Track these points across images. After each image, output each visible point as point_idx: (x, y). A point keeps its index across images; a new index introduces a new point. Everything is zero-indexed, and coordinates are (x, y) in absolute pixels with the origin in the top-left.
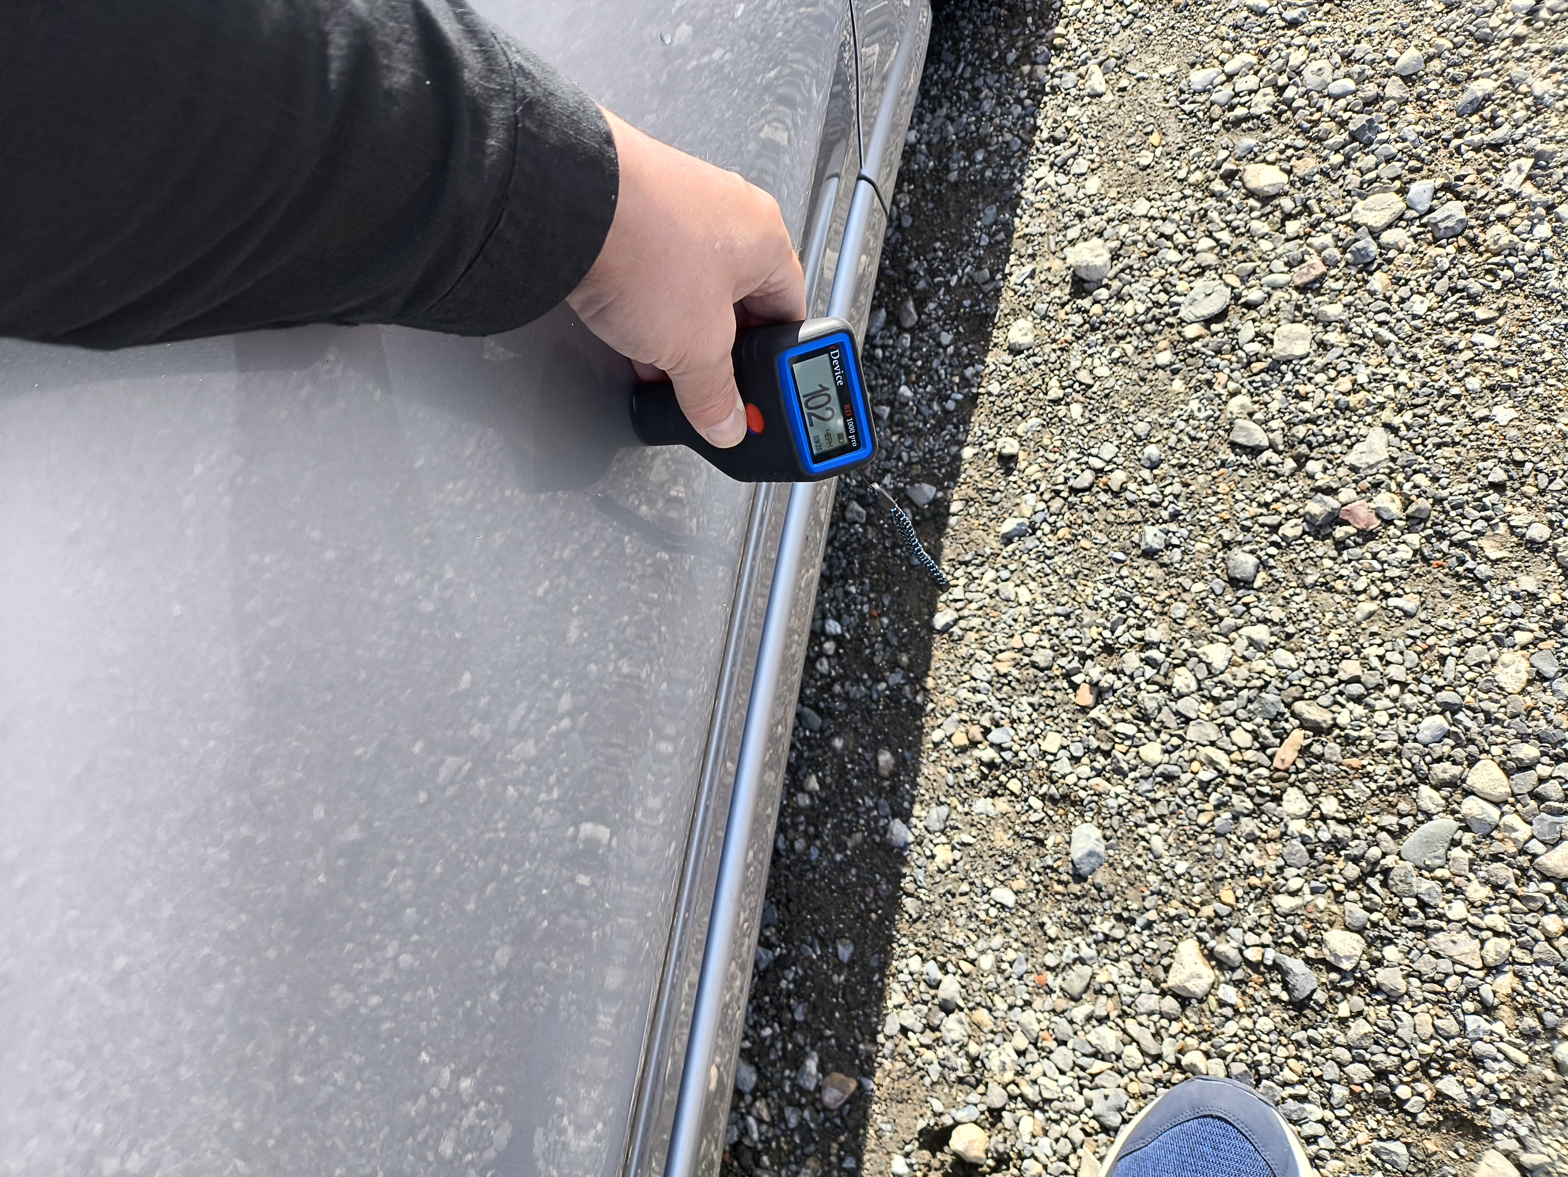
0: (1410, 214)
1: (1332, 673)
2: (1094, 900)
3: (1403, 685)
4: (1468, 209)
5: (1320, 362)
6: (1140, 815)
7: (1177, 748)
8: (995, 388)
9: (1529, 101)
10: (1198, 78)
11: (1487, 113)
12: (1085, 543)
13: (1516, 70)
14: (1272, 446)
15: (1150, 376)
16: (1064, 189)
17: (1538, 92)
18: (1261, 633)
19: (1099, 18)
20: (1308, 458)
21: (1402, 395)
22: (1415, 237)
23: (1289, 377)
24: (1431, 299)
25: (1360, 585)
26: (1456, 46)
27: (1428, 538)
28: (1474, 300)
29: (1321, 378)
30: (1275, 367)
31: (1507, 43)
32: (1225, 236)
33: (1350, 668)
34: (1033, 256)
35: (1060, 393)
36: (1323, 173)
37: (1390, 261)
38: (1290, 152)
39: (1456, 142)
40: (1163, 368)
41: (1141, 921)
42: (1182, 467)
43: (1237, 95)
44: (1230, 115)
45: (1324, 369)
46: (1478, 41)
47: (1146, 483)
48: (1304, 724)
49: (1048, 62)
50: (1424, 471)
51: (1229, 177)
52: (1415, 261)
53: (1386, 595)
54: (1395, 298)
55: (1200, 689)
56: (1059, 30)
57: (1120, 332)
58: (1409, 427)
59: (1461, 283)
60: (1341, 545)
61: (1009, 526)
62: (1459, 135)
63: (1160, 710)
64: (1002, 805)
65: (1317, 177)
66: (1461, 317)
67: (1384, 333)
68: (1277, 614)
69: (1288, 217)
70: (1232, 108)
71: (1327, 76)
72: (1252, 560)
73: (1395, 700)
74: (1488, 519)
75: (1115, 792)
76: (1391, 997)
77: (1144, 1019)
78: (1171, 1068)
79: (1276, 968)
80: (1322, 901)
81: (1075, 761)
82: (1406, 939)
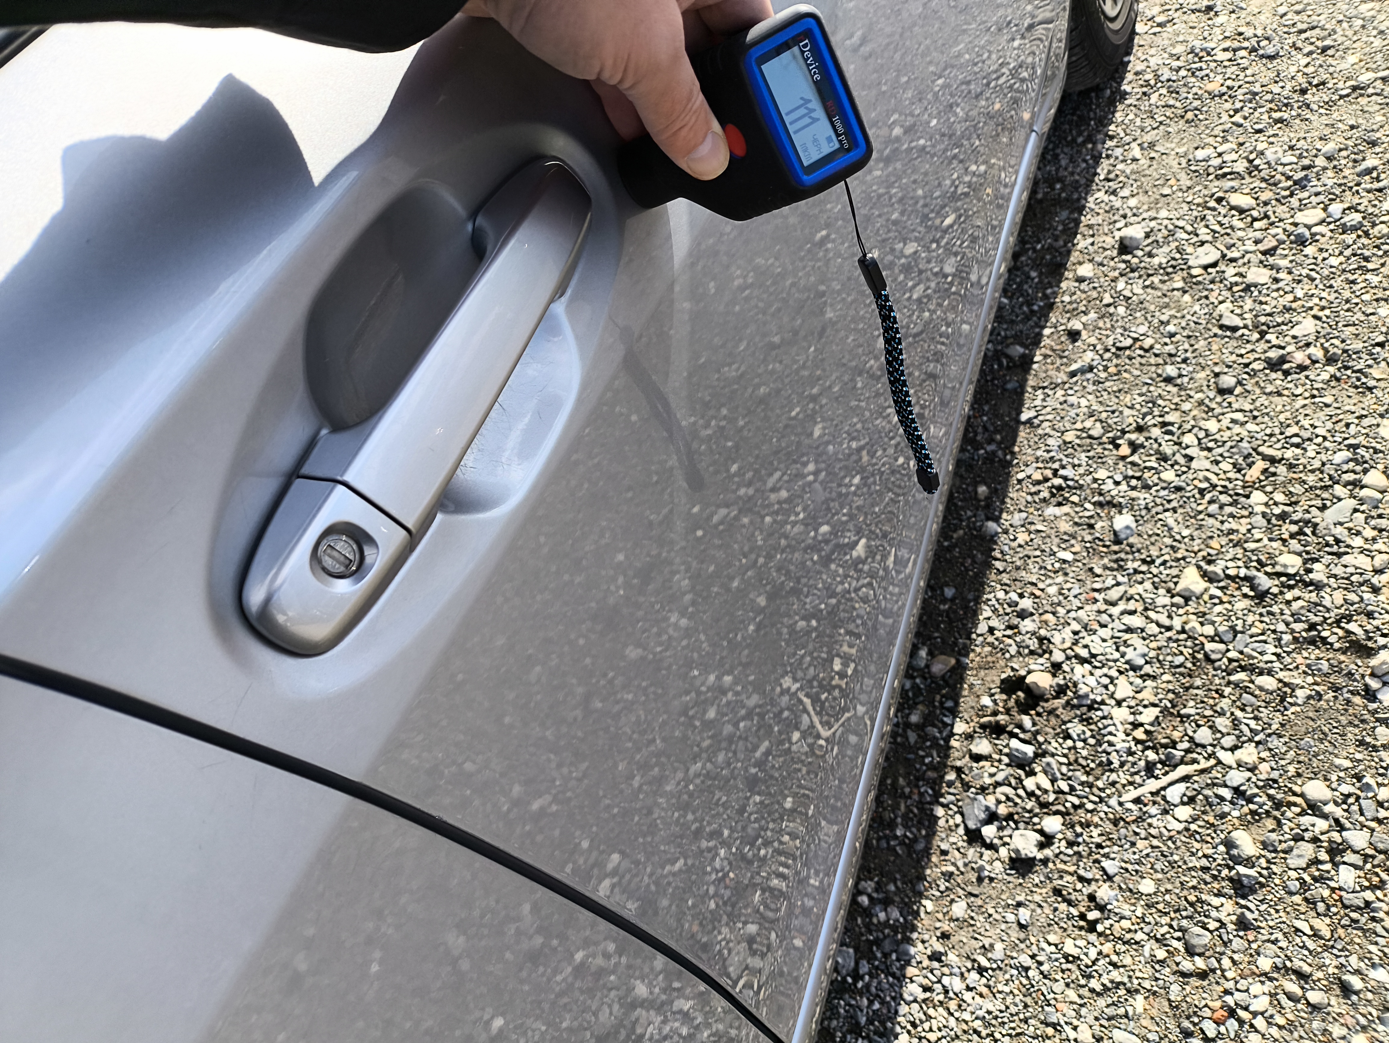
0: (1329, 220)
1: (1282, 433)
2: (1127, 553)
3: (1325, 438)
4: (1364, 218)
5: (1275, 287)
6: (1160, 509)
7: (1184, 473)
8: (1066, 299)
10: (1200, 154)
11: (1374, 174)
12: (1125, 375)
14: (1245, 327)
15: (1169, 294)
16: (1114, 204)
18: (1239, 416)
19: (1138, 124)
20: (1267, 333)
21: (1324, 303)
22: (1332, 231)
23: (1256, 293)
24: (1342, 259)
25: (1298, 392)
27: (1339, 369)
28: (1366, 259)
29: (1275, 294)
30: (1247, 288)
32: (1217, 228)
33: (1294, 430)
34: (1093, 236)
35: (1111, 301)
36: (1277, 200)
37: (1317, 241)
38: (1257, 189)
39: (1355, 188)
40: (1178, 290)
41: (1158, 562)
42: (1189, 337)
43: (1224, 162)
44: (1220, 172)
45: (1278, 290)
47: (1166, 344)
48: (1265, 457)
49: (1104, 143)
50: (1337, 337)
52: (1332, 242)
53: (1314, 396)
54: (1320, 258)
55: (1200, 443)
56: (1111, 128)
57: (1150, 272)
58: (1328, 317)
59: (1359, 252)
60: (1286, 373)
61: (1074, 367)
62: (1358, 184)
63: (1174, 455)
64: (1066, 509)
65: (1273, 202)
66: (1360, 268)
67: (1313, 274)
68: (1247, 407)
69: (1255, 220)
70: (1221, 168)
71: (1280, 154)
72: (1234, 380)
73: (1319, 445)
74: (1375, 359)
75: (1143, 497)
76: (1318, 586)
77: (1160, 609)
78: (1178, 632)
79: (1246, 578)
80: (1275, 544)
81: (1117, 483)
82: (1327, 559)
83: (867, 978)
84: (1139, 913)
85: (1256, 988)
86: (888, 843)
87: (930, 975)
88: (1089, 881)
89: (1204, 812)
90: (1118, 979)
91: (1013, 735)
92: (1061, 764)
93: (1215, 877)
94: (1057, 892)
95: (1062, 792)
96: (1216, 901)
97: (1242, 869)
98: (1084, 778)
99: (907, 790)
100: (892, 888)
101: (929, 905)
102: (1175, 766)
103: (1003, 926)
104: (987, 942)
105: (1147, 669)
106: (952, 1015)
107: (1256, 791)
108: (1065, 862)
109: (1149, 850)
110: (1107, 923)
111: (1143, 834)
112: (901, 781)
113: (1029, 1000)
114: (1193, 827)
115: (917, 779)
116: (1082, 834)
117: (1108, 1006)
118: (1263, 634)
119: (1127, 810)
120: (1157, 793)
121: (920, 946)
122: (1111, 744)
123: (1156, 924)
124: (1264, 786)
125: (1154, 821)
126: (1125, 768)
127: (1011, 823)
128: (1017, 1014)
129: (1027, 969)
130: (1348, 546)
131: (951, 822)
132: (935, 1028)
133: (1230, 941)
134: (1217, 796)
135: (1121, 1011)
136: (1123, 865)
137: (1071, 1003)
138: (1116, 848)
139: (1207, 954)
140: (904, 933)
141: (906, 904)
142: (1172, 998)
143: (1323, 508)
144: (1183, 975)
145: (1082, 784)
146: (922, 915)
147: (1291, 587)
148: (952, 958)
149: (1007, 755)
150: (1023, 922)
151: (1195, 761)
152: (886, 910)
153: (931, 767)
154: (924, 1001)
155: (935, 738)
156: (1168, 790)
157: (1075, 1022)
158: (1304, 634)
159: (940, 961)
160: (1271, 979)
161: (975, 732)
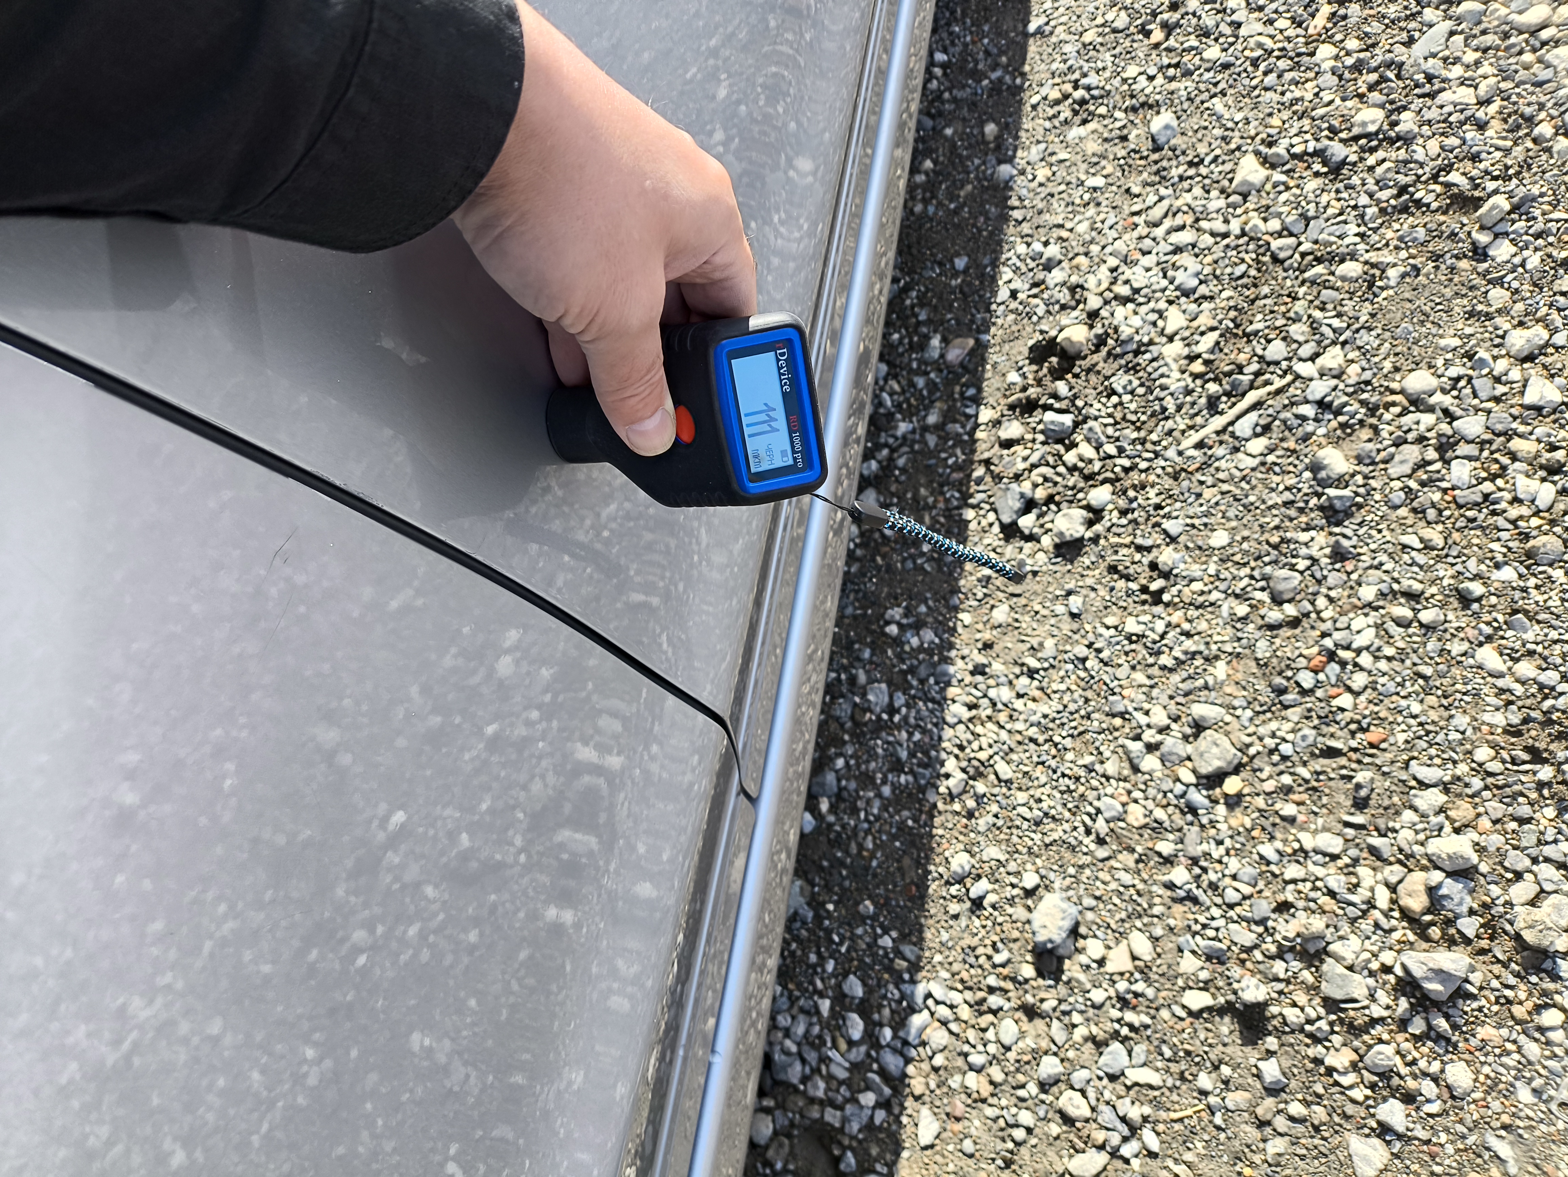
2: (1170, 159)
6: (1205, 95)
7: (1231, 44)
41: (1208, 160)
63: (1217, 25)
64: (1093, 125)
75: (1184, 86)
76: (1407, 140)
77: (1214, 215)
78: (1238, 237)
79: (1316, 153)
80: (1349, 104)
81: (1151, 78)
82: (1418, 103)
83: (904, 710)
84: (1212, 570)
85: (1359, 622)
86: (915, 563)
87: (974, 691)
88: (1149, 549)
89: (1282, 440)
90: (1193, 648)
91: (1047, 408)
92: (1105, 425)
93: (1301, 510)
94: (1112, 569)
95: (1110, 457)
96: (1304, 537)
97: (1332, 492)
98: (1135, 435)
99: (931, 500)
100: (923, 609)
101: (966, 617)
102: (1243, 395)
103: (1053, 621)
104: (1035, 642)
105: (1203, 290)
106: (1003, 727)
107: (1345, 399)
108: (1119, 535)
109: (1219, 497)
110: (1174, 590)
111: (1210, 481)
112: (923, 491)
113: (1089, 694)
114: (1271, 458)
115: (942, 485)
116: (1136, 499)
117: (1183, 681)
118: (1341, 214)
119: (1189, 458)
120: (1224, 430)
121: (960, 663)
122: (1163, 388)
123: (1234, 578)
124: (1355, 392)
125: (1222, 464)
126: (1183, 411)
127: (1053, 507)
128: (1077, 711)
129: (1084, 660)
130: (1443, 81)
131: (984, 523)
132: (985, 746)
133: (1325, 577)
134: (1297, 416)
135: (1200, 683)
136: (1189, 521)
137: (1140, 686)
138: (1178, 505)
139: (1298, 598)
140: (940, 654)
141: (940, 623)
142: (1259, 656)
143: (1409, 42)
144: (1271, 627)
145: (1133, 442)
146: (960, 630)
147: (1373, 150)
148: (997, 667)
149: (1042, 432)
150: (1075, 611)
151: (1267, 383)
152: (918, 634)
153: (957, 467)
154: (970, 720)
155: (959, 435)
156: (1237, 424)
157: (1146, 706)
158: (1393, 202)
159: (983, 673)
160: (1376, 609)
161: (1003, 416)
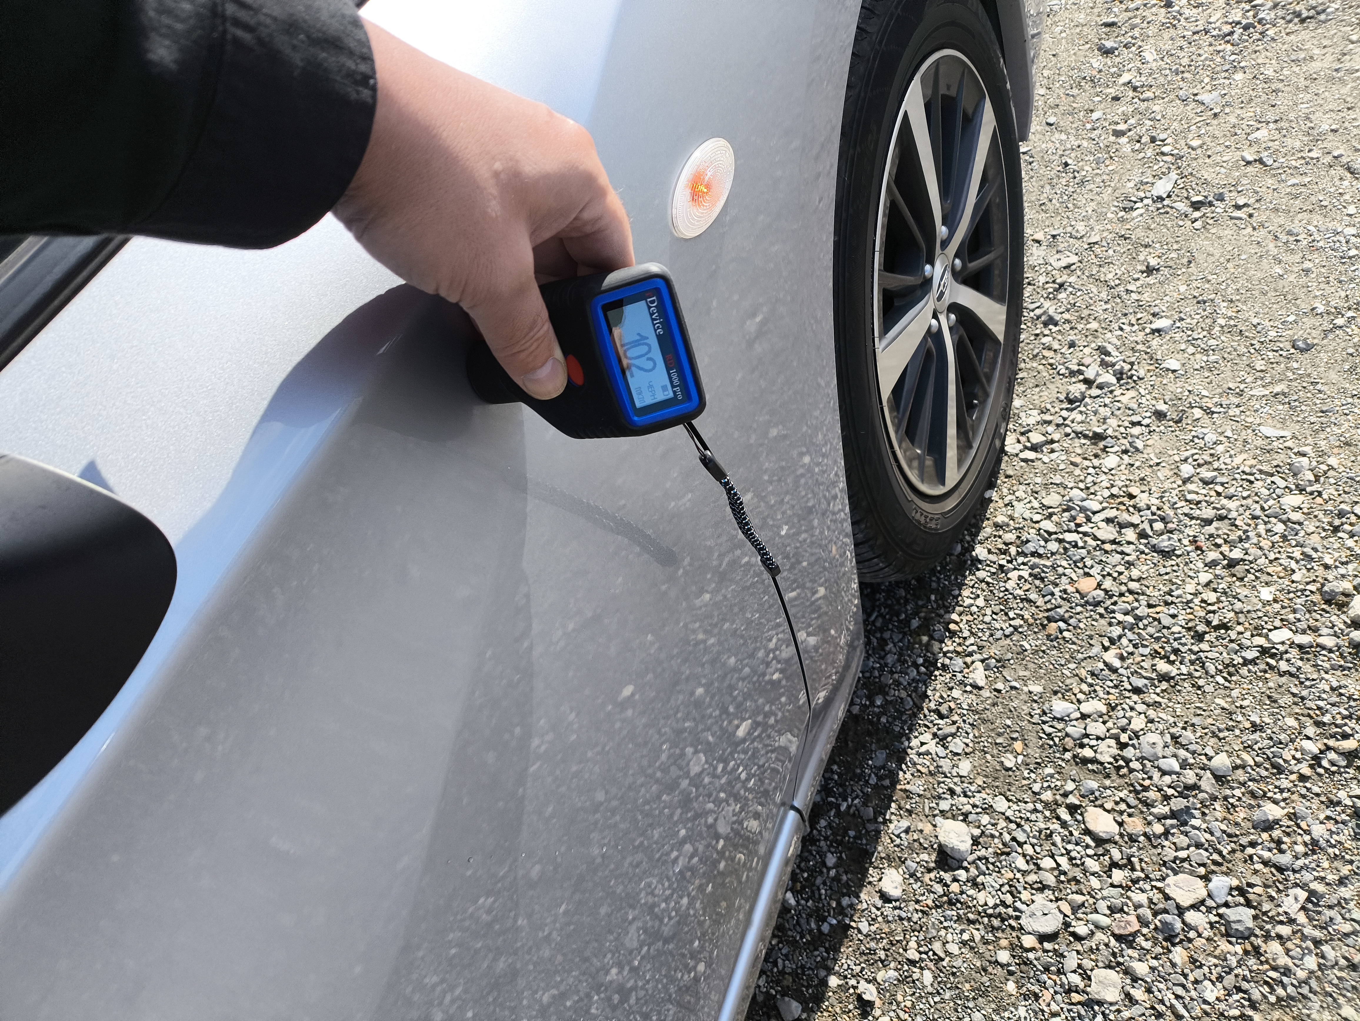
0: (1210, 903)
4: (1255, 917)
8: (864, 926)
9: (1307, 838)
10: (1059, 706)
11: (1275, 835)
13: (1300, 807)
15: (990, 969)
16: (942, 762)
17: (1315, 834)
19: (988, 619)
22: (1212, 925)
24: (1220, 991)
26: (1258, 765)
28: (1254, 1005)
30: (1089, 1004)
31: (1294, 777)
32: (1063, 861)
34: (910, 814)
35: (916, 956)
36: (1145, 834)
37: (1190, 941)
38: (1123, 806)
39: (1250, 851)
40: (1002, 966)
43: (1087, 736)
44: (1080, 752)
46: (1274, 766)
49: (942, 641)
51: (1072, 809)
52: (1209, 949)
54: (1191, 977)
56: (954, 617)
57: (971, 916)
59: (1245, 986)
65: (1142, 839)
67: (1179, 1006)
69: (1115, 864)
70: (1082, 746)
71: (1159, 750)
